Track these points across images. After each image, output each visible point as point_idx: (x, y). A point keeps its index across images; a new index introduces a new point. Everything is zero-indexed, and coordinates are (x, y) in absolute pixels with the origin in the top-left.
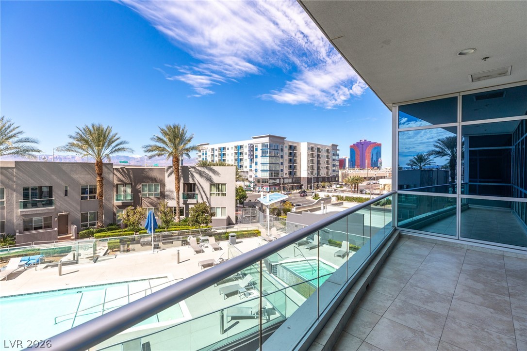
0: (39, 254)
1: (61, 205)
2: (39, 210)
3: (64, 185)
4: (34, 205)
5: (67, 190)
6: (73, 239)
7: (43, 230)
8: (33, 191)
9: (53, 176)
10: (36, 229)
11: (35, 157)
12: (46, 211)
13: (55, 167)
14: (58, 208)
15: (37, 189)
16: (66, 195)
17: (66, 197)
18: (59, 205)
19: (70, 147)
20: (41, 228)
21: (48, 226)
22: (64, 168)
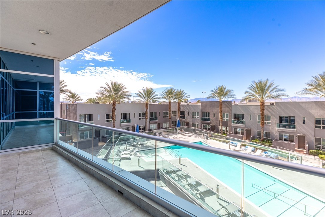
0: (275, 153)
1: (300, 129)
2: (286, 130)
3: (302, 116)
4: (284, 127)
5: (304, 120)
6: (305, 153)
7: (289, 142)
8: (286, 118)
9: (295, 110)
10: (285, 140)
11: (281, 99)
12: (290, 131)
13: (297, 105)
14: (297, 130)
15: (287, 118)
16: (304, 123)
17: (304, 124)
18: (299, 129)
19: (305, 91)
20: (287, 140)
21: (292, 141)
22: (303, 105)
